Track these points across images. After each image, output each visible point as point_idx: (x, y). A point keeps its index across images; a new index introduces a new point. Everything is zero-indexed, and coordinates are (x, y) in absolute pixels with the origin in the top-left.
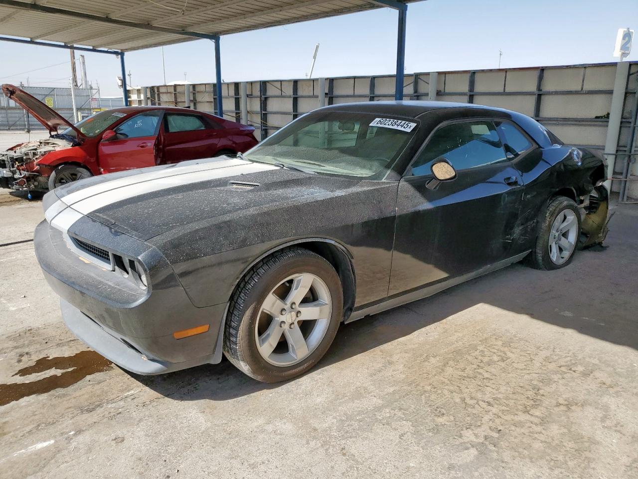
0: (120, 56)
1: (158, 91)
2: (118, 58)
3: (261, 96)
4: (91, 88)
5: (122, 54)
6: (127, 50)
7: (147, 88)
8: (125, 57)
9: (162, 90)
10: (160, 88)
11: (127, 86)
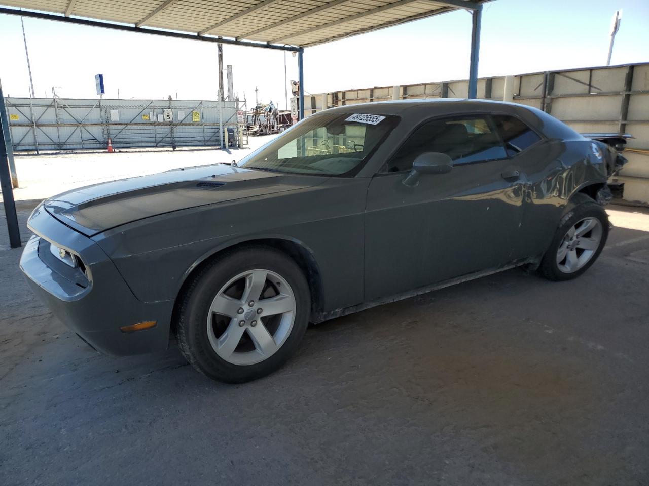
0: (297, 54)
1: (344, 97)
2: (294, 56)
3: (544, 97)
4: (237, 100)
5: (300, 50)
6: (308, 44)
7: (328, 94)
8: (304, 55)
9: (348, 96)
10: (347, 94)
11: (304, 92)
